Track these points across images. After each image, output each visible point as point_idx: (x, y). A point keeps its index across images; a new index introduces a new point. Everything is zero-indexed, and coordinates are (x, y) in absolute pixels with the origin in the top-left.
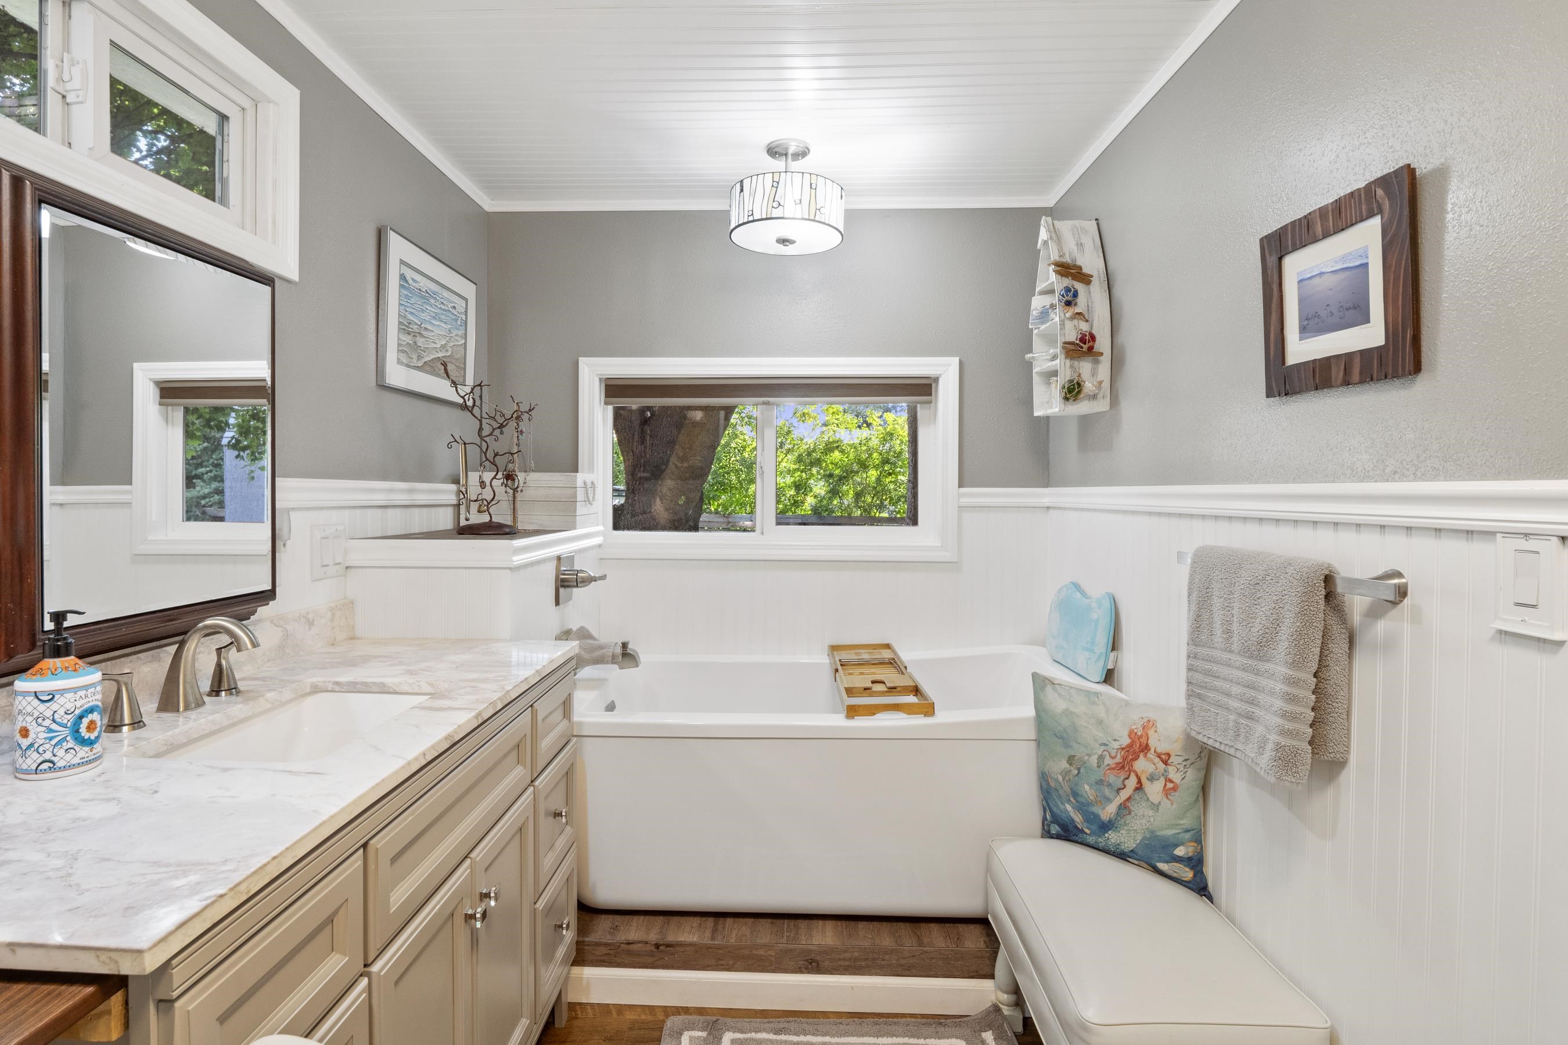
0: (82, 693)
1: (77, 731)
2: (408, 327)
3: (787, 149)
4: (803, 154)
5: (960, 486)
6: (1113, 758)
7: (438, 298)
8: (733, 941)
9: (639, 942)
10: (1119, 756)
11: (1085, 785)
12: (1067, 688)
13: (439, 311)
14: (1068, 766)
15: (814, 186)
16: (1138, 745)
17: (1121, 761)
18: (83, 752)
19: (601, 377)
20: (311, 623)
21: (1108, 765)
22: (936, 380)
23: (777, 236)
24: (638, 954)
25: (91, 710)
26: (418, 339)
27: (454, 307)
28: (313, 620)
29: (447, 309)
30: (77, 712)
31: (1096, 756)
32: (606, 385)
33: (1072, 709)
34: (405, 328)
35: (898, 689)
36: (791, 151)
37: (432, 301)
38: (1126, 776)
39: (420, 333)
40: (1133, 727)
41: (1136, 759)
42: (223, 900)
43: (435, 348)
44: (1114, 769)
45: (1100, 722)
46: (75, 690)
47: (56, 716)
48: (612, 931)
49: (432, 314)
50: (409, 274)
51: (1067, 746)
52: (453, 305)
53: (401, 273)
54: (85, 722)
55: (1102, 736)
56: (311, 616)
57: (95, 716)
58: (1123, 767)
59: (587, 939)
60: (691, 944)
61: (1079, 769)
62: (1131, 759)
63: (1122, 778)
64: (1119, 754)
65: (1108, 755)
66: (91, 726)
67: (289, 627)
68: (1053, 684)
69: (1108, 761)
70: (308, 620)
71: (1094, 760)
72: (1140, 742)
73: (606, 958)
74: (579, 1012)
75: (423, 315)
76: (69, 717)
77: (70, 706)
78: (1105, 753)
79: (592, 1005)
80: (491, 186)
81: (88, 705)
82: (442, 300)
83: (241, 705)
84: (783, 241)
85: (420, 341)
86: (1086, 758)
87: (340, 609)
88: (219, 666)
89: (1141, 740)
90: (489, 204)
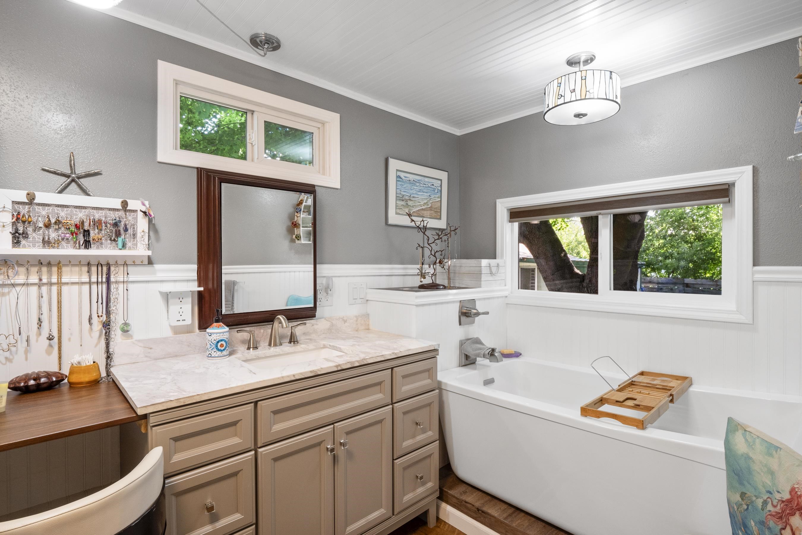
0: (218, 335)
1: (217, 346)
2: (402, 198)
3: (580, 59)
4: (591, 60)
5: (755, 265)
6: (775, 506)
7: (421, 182)
8: (514, 525)
9: (470, 504)
10: (779, 507)
11: (751, 520)
12: (755, 436)
13: (423, 188)
14: (740, 500)
15: (583, 78)
16: (796, 503)
17: (780, 511)
18: (219, 353)
19: (508, 208)
20: (345, 321)
21: (770, 511)
22: (733, 184)
23: (574, 113)
24: (469, 510)
25: (222, 340)
26: (408, 202)
27: (433, 185)
28: (346, 320)
29: (428, 186)
30: (217, 340)
31: (761, 500)
32: (510, 212)
33: (751, 455)
34: (400, 198)
35: (641, 407)
36: (582, 60)
37: (418, 184)
38: (783, 527)
39: (410, 200)
40: (796, 486)
41: (793, 514)
42: (172, 402)
43: (420, 205)
44: (774, 516)
45: (772, 473)
46: (217, 333)
47: (212, 341)
48: (462, 493)
49: (418, 190)
50: (402, 175)
51: (741, 483)
52: (432, 184)
53: (397, 175)
54: (219, 344)
55: (770, 485)
56: (345, 319)
57: (223, 343)
58: (781, 518)
59: (449, 492)
60: (493, 516)
61: (748, 505)
62: (788, 514)
63: (780, 527)
64: (779, 505)
65: (770, 502)
66: (222, 345)
67: (333, 322)
68: (745, 430)
69: (770, 507)
70: (344, 320)
71: (759, 503)
72: (798, 501)
73: (456, 505)
74: (442, 525)
75: (411, 192)
76: (215, 341)
77: (215, 338)
78: (769, 500)
79: (449, 525)
80: (458, 124)
81: (222, 338)
82: (424, 183)
83: (289, 348)
84: (578, 116)
85: (410, 203)
86: (754, 498)
87: (361, 317)
88: (292, 332)
89: (799, 500)
90: (458, 132)
